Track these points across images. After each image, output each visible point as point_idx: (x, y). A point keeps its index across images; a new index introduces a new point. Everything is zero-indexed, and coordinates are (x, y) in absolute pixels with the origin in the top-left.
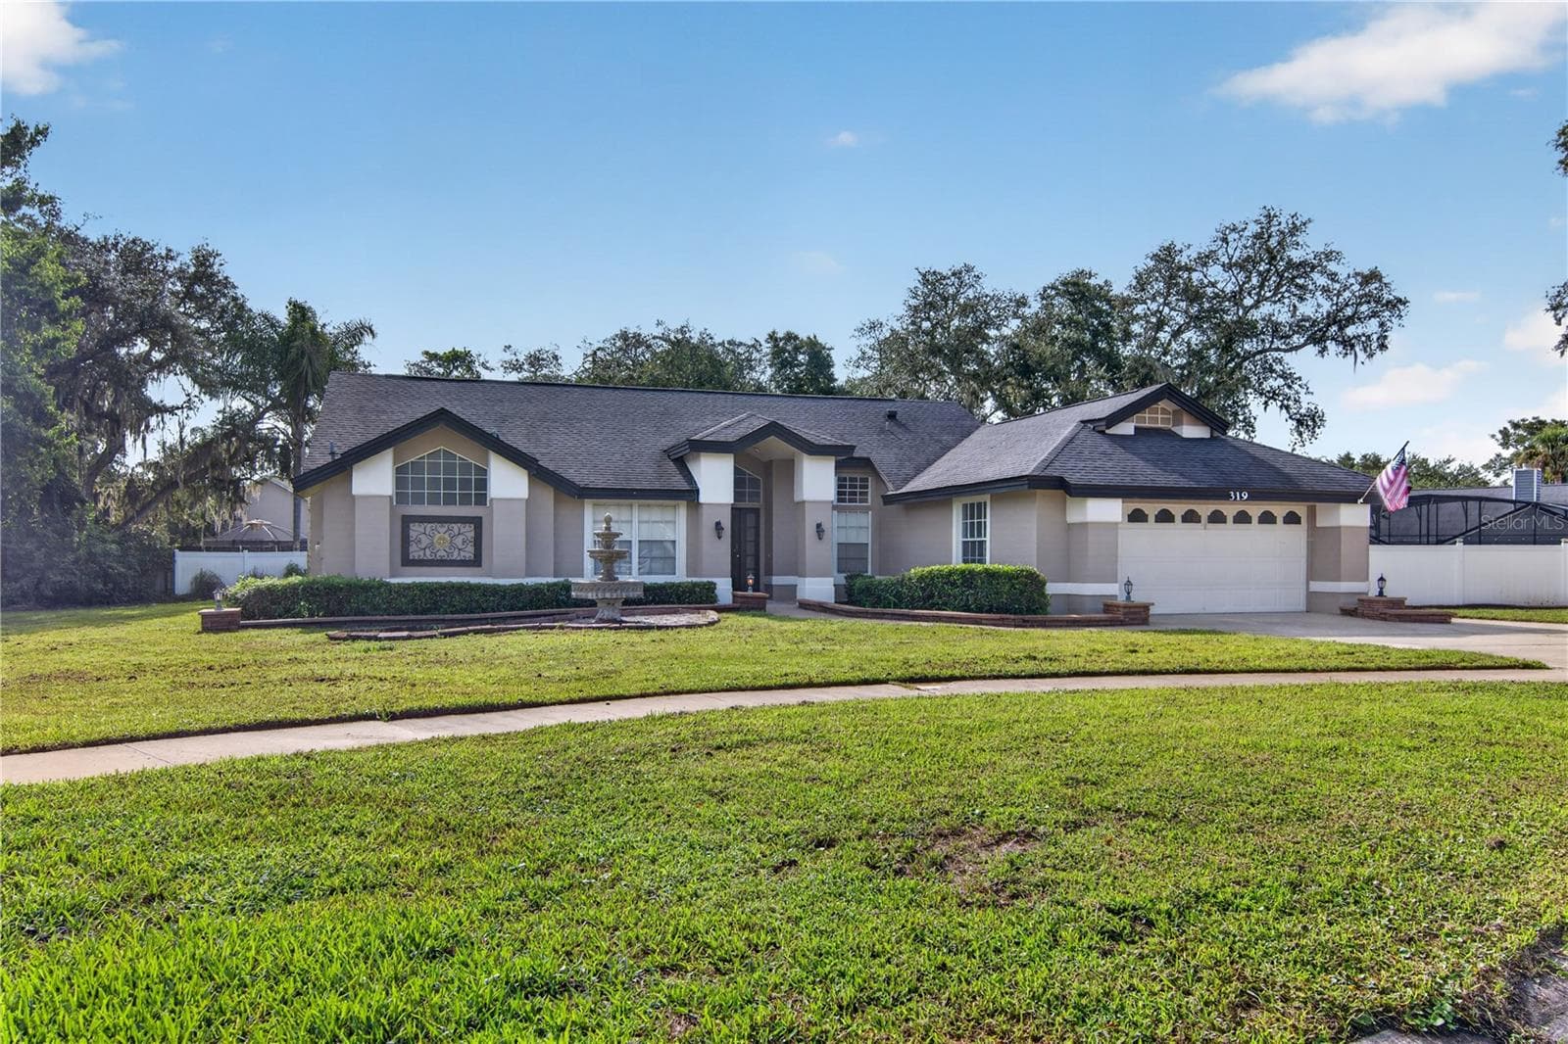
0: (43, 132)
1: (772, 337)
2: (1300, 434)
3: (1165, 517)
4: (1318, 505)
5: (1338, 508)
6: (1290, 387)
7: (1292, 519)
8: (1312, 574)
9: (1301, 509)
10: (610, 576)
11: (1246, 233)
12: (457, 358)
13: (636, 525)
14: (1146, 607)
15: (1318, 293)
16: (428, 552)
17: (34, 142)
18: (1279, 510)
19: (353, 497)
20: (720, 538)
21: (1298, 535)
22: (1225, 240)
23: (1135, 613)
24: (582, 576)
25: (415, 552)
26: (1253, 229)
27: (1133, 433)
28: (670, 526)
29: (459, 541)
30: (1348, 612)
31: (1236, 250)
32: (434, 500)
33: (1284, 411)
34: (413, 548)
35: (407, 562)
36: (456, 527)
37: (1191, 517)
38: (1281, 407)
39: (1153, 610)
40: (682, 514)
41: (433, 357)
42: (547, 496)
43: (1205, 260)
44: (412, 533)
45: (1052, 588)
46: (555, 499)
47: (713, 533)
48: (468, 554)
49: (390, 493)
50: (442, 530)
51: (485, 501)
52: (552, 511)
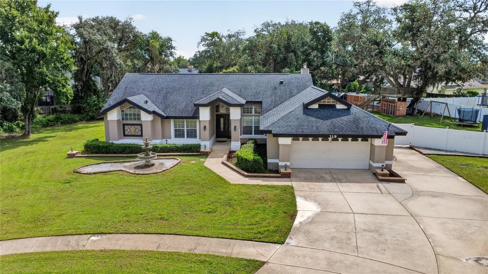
0: (57, 13)
5: (375, 140)
7: (365, 140)
8: (370, 159)
13: (186, 125)
14: (289, 173)
16: (130, 133)
17: (56, 16)
19: (108, 121)
20: (205, 130)
21: (367, 145)
24: (171, 141)
25: (126, 133)
27: (318, 108)
28: (195, 125)
29: (137, 130)
32: (131, 119)
34: (126, 132)
35: (125, 135)
36: (136, 127)
37: (325, 140)
40: (198, 122)
42: (159, 120)
44: (125, 128)
46: (161, 120)
47: (203, 129)
48: (140, 133)
49: (117, 119)
50: (133, 127)
51: (141, 121)
52: (160, 122)
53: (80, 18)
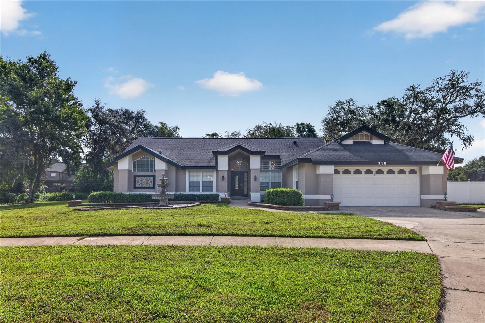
0: (76, 83)
1: (298, 125)
2: (465, 144)
3: (358, 172)
4: (423, 167)
5: (428, 167)
6: (460, 129)
7: (412, 172)
8: (422, 193)
9: (416, 168)
10: (163, 192)
11: (446, 80)
12: (214, 135)
13: (200, 177)
14: (338, 204)
15: (474, 97)
16: (141, 185)
17: (74, 85)
18: (407, 169)
19: (118, 170)
20: (223, 180)
21: (415, 178)
22: (438, 83)
23: (333, 206)
24: (185, 192)
25: (137, 185)
26: (448, 78)
27: (352, 143)
28: (212, 177)
29: (149, 182)
30: (433, 207)
31: (442, 85)
32: (143, 171)
33: (458, 137)
34: (137, 184)
35: (135, 188)
36: (148, 178)
37: (369, 172)
38: (457, 136)
39: (340, 205)
40: (215, 174)
41: (208, 135)
42: (173, 169)
43: (429, 90)
44: (136, 180)
45: (304, 197)
46: (176, 170)
47: (221, 179)
48: (152, 185)
49: (128, 169)
50: (145, 179)
51: (155, 171)
52: (175, 173)
53: (98, 104)
